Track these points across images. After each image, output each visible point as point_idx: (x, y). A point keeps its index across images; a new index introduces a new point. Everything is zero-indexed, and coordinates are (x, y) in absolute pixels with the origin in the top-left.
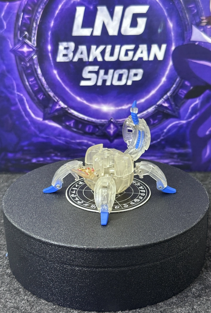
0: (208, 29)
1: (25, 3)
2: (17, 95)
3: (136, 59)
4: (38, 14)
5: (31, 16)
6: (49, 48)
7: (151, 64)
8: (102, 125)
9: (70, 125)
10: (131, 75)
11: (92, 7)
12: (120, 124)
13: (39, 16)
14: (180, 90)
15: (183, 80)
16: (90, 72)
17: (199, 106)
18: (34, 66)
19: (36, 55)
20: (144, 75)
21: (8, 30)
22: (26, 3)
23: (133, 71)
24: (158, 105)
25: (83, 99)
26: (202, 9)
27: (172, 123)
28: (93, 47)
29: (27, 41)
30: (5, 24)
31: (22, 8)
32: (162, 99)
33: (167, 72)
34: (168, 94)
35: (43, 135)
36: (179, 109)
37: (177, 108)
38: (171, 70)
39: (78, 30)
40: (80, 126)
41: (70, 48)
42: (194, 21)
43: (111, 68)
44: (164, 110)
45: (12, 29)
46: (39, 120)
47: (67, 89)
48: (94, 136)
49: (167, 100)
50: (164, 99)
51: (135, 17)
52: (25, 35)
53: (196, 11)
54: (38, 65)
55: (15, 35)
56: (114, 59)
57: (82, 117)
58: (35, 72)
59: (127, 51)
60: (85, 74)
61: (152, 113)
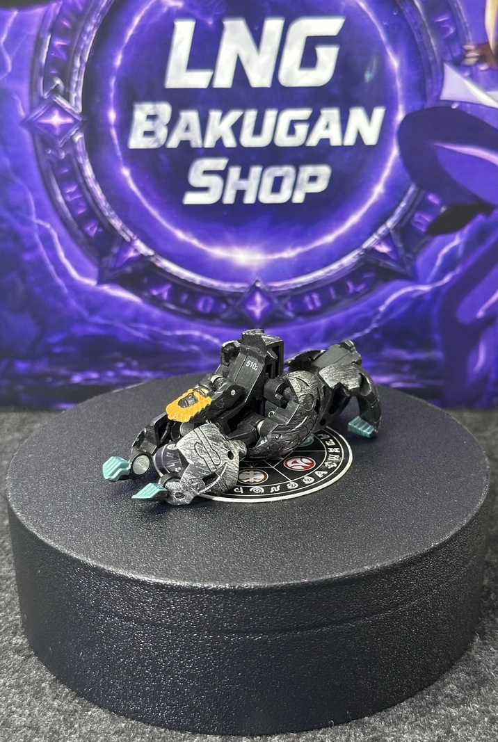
0: (480, 73)
1: (55, 13)
2: (36, 227)
3: (313, 142)
4: (85, 38)
5: (69, 42)
6: (112, 116)
7: (348, 155)
8: (235, 296)
9: (161, 295)
10: (303, 178)
11: (210, 22)
12: (277, 294)
13: (89, 42)
14: (417, 215)
15: (423, 192)
16: (206, 172)
17: (460, 251)
18: (77, 160)
19: (81, 132)
20: (332, 180)
21: (15, 76)
22: (58, 11)
23: (307, 171)
24: (366, 250)
25: (190, 235)
26: (468, 25)
27: (399, 292)
28: (215, 115)
29: (60, 100)
30: (9, 60)
31: (49, 24)
32: (375, 237)
33: (386, 173)
34: (390, 224)
35: (97, 319)
36: (415, 260)
37: (409, 255)
38: (394, 168)
39: (180, 76)
40: (185, 297)
41: (161, 117)
42: (449, 55)
43: (256, 163)
44: (379, 262)
45: (27, 73)
46: (87, 285)
47: (154, 212)
48: (217, 322)
49: (386, 239)
50: (379, 235)
51: (312, 43)
52: (55, 87)
53: (452, 31)
54: (85, 155)
55: (33, 87)
56: (262, 141)
57: (189, 278)
58: (78, 172)
59: (293, 123)
60: (196, 178)
61: (352, 268)
